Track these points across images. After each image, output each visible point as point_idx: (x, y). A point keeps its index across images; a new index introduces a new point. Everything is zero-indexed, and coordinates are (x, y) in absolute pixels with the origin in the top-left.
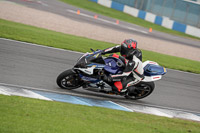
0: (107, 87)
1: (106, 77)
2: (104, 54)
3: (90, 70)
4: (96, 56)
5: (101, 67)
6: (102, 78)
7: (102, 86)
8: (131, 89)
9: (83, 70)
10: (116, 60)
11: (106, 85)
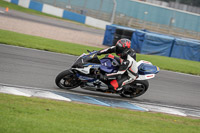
0: (104, 86)
1: (102, 76)
2: (99, 54)
3: (87, 70)
4: (92, 57)
5: (97, 66)
6: (99, 77)
7: (99, 85)
8: (127, 87)
9: (80, 70)
10: (111, 60)
11: (103, 84)
